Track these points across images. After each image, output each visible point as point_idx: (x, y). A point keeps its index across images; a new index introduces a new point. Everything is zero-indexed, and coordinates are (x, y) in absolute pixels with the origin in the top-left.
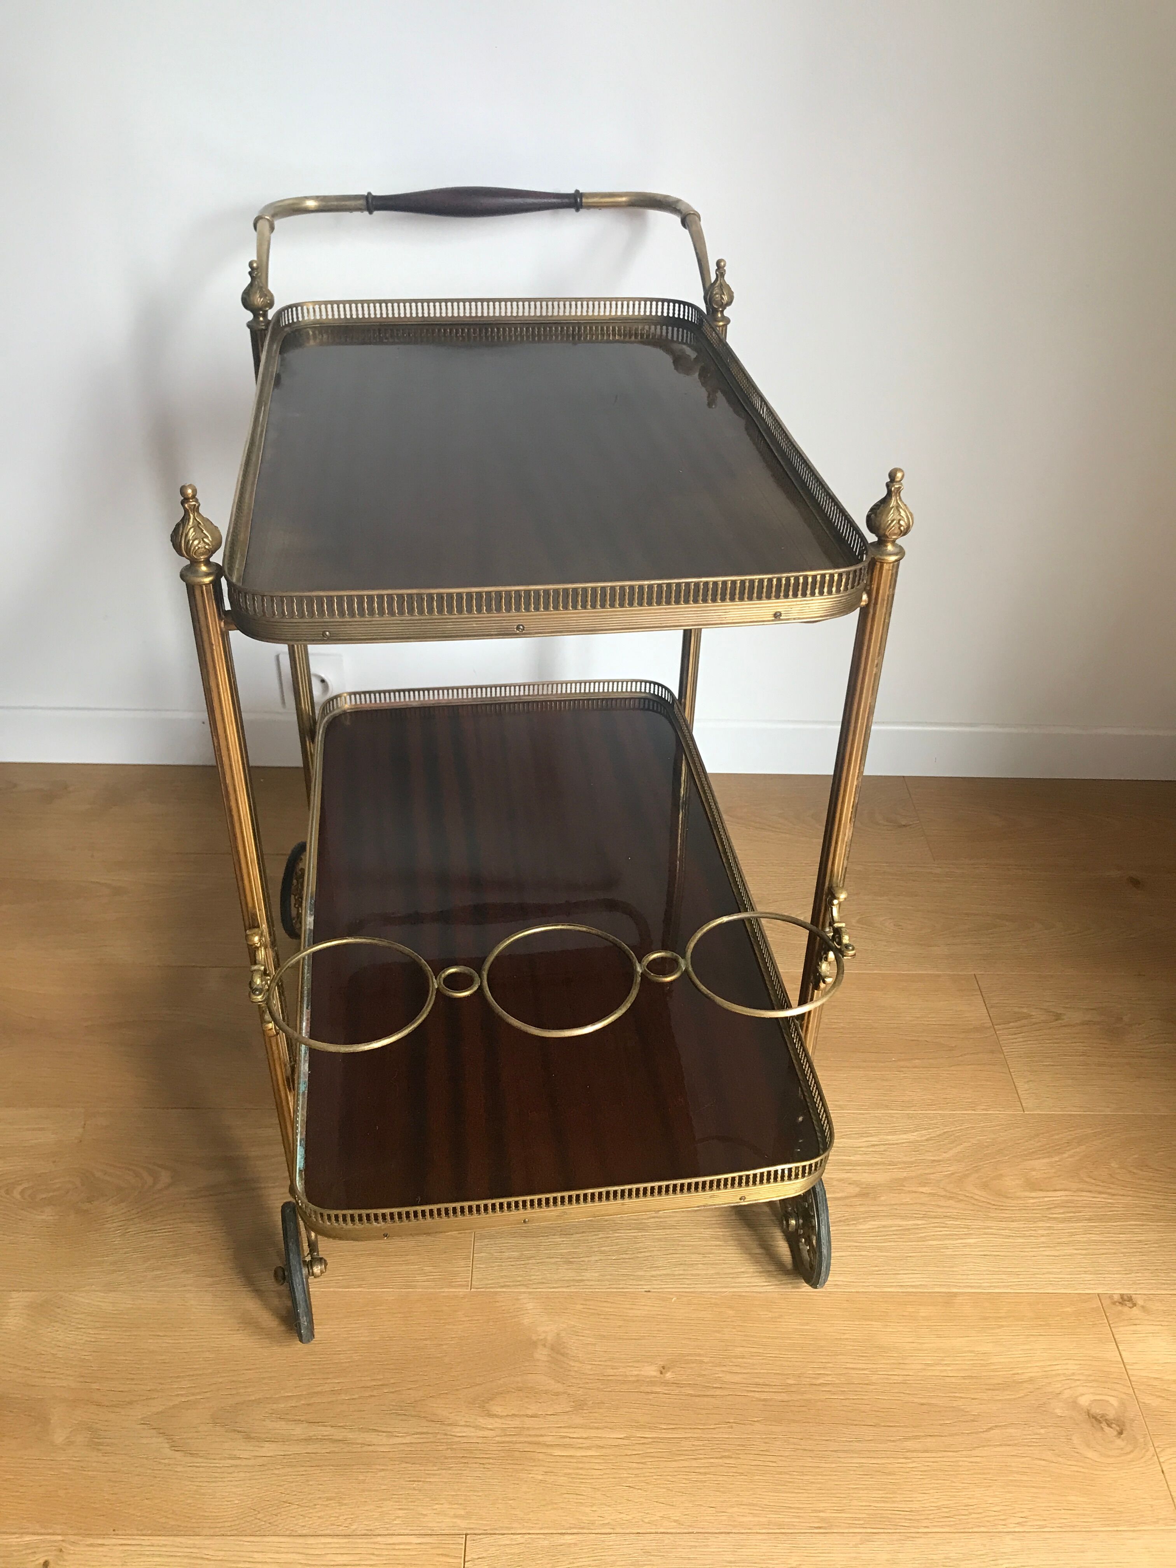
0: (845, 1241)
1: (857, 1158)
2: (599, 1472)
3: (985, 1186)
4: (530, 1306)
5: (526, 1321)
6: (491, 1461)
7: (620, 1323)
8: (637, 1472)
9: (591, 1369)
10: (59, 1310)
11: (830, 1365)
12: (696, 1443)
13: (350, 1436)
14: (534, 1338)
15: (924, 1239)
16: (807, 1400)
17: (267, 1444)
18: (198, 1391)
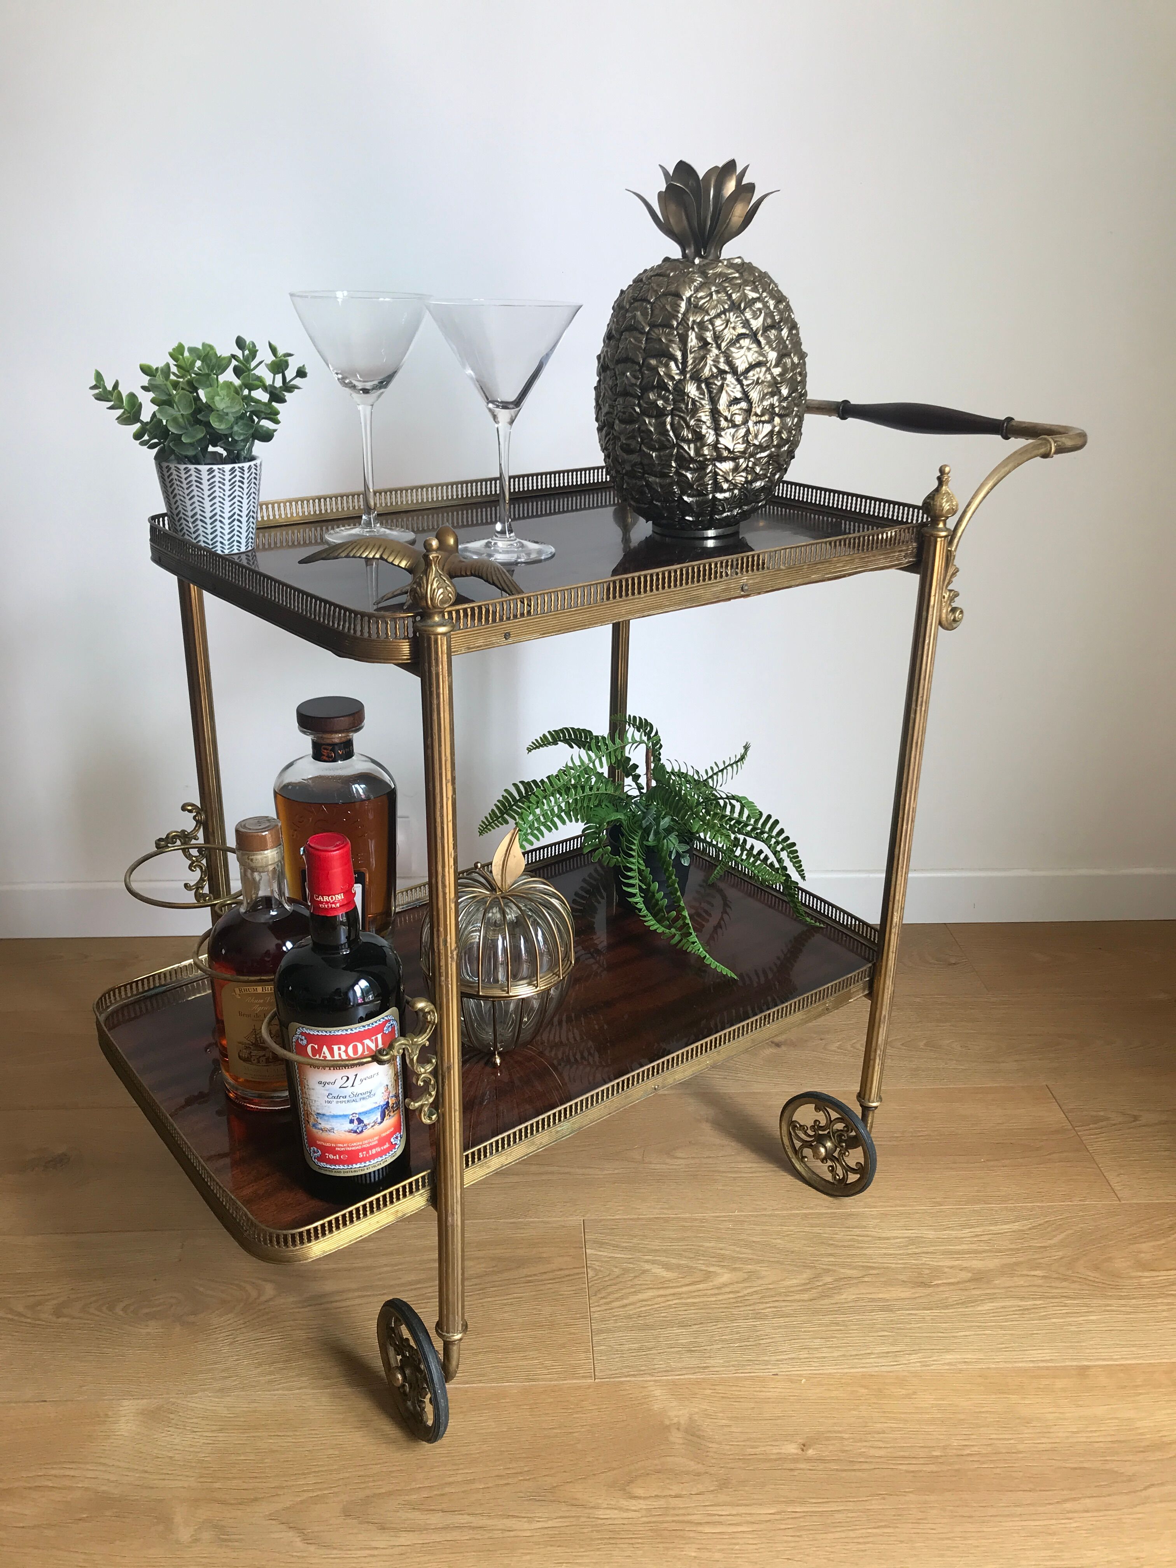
0: (966, 1321)
1: (965, 1247)
2: (755, 1547)
3: (1096, 1268)
4: (658, 1393)
5: (656, 1407)
6: (640, 1541)
7: (752, 1405)
8: (793, 1544)
9: (730, 1450)
10: (172, 1416)
11: (973, 1437)
12: (850, 1515)
13: (490, 1522)
14: (667, 1422)
15: (1045, 1318)
16: (956, 1470)
17: (404, 1534)
18: (326, 1486)
